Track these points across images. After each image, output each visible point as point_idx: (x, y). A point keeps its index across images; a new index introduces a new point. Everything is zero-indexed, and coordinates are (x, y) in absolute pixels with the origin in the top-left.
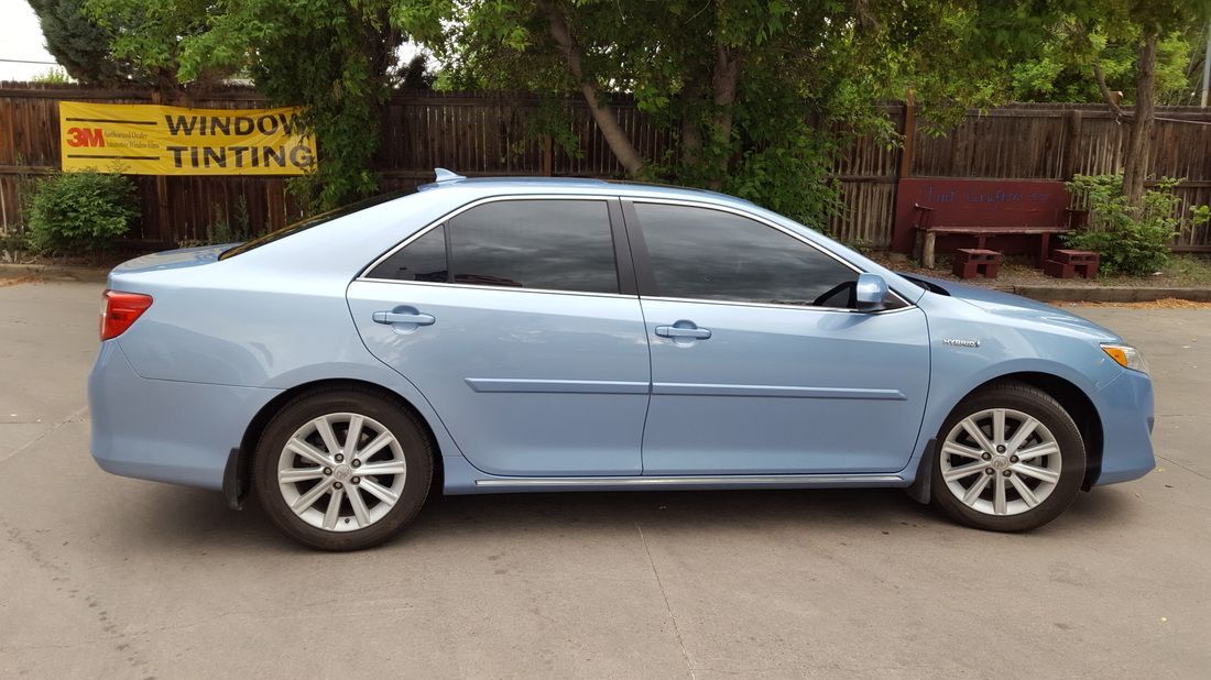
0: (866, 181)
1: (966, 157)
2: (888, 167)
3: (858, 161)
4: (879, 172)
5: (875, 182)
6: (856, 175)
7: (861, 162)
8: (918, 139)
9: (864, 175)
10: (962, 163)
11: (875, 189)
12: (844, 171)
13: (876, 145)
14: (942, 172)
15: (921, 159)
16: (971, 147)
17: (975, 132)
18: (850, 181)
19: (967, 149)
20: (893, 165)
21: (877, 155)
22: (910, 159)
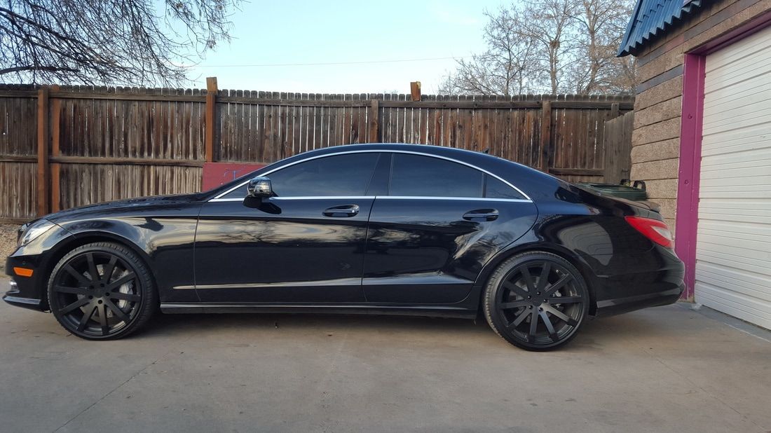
0: (178, 164)
1: (275, 144)
2: (199, 152)
3: (169, 145)
4: (191, 157)
5: (187, 166)
6: (168, 159)
7: (173, 147)
8: (226, 126)
9: (177, 158)
10: (271, 150)
11: (187, 173)
12: (157, 154)
13: (186, 132)
14: (253, 158)
15: (231, 146)
16: (279, 135)
17: (283, 122)
18: (163, 165)
19: (275, 137)
20: (203, 151)
21: (187, 141)
22: (218, 145)
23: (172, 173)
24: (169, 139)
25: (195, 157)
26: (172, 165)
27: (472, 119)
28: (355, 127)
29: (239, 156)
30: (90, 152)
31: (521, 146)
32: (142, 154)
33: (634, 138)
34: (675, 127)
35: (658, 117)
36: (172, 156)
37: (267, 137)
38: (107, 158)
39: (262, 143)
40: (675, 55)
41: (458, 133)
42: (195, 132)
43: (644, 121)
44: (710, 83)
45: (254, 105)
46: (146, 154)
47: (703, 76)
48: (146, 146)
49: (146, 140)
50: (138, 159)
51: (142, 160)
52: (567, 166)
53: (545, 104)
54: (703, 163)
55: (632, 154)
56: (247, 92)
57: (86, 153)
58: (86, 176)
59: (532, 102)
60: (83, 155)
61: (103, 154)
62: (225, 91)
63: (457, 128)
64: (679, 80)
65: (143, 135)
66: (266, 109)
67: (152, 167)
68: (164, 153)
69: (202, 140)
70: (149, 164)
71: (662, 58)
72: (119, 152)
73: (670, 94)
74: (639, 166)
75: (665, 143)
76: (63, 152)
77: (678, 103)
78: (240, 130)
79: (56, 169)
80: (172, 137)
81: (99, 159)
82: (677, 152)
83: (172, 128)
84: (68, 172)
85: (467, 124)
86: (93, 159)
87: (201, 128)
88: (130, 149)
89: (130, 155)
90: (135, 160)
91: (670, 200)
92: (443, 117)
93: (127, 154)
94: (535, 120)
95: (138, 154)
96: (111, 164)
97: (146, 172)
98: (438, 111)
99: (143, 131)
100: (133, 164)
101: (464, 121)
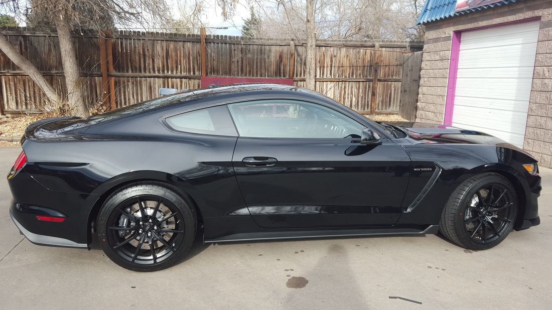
0: (185, 78)
2: (196, 70)
3: (179, 66)
5: (190, 78)
6: (179, 74)
7: (181, 67)
8: (211, 56)
9: (184, 74)
10: (236, 69)
11: (190, 82)
12: (172, 72)
13: (188, 59)
14: (226, 74)
15: (214, 67)
16: (240, 60)
17: (242, 53)
18: (176, 78)
19: (238, 62)
20: (199, 70)
21: (189, 64)
22: (207, 67)
23: (181, 82)
24: (179, 63)
25: (194, 73)
26: (181, 78)
27: (340, 52)
28: (281, 57)
29: (218, 73)
30: (132, 71)
31: (364, 67)
32: (163, 71)
33: (423, 65)
34: (447, 64)
35: (437, 57)
36: (181, 73)
37: (233, 62)
38: (143, 74)
39: (230, 65)
41: (334, 59)
42: (193, 59)
43: (428, 58)
45: (226, 43)
46: (166, 72)
47: (460, 42)
48: (166, 67)
49: (165, 63)
50: (161, 74)
51: (163, 75)
53: (376, 44)
54: (457, 80)
55: (421, 73)
56: (222, 36)
57: (130, 71)
58: (130, 84)
59: (370, 44)
60: (128, 72)
61: (140, 71)
62: (210, 36)
63: (333, 56)
64: (450, 42)
65: (164, 60)
66: (232, 46)
67: (170, 79)
68: (176, 71)
69: (197, 64)
70: (168, 77)
71: (440, 30)
72: (150, 71)
73: (444, 48)
74: (425, 79)
75: (441, 70)
76: (116, 70)
77: (448, 53)
78: (218, 57)
79: (113, 80)
80: (180, 62)
81: (138, 74)
82: (447, 75)
83: (180, 57)
84: (119, 81)
85: (338, 55)
86: (135, 74)
87: (197, 57)
88: (156, 69)
89: (156, 72)
90: (159, 75)
91: (443, 96)
92: (326, 51)
93: (154, 72)
94: (371, 53)
95: (161, 72)
96: (145, 77)
97: (166, 82)
98: (324, 48)
99: (163, 58)
100: (158, 77)
101: (337, 53)
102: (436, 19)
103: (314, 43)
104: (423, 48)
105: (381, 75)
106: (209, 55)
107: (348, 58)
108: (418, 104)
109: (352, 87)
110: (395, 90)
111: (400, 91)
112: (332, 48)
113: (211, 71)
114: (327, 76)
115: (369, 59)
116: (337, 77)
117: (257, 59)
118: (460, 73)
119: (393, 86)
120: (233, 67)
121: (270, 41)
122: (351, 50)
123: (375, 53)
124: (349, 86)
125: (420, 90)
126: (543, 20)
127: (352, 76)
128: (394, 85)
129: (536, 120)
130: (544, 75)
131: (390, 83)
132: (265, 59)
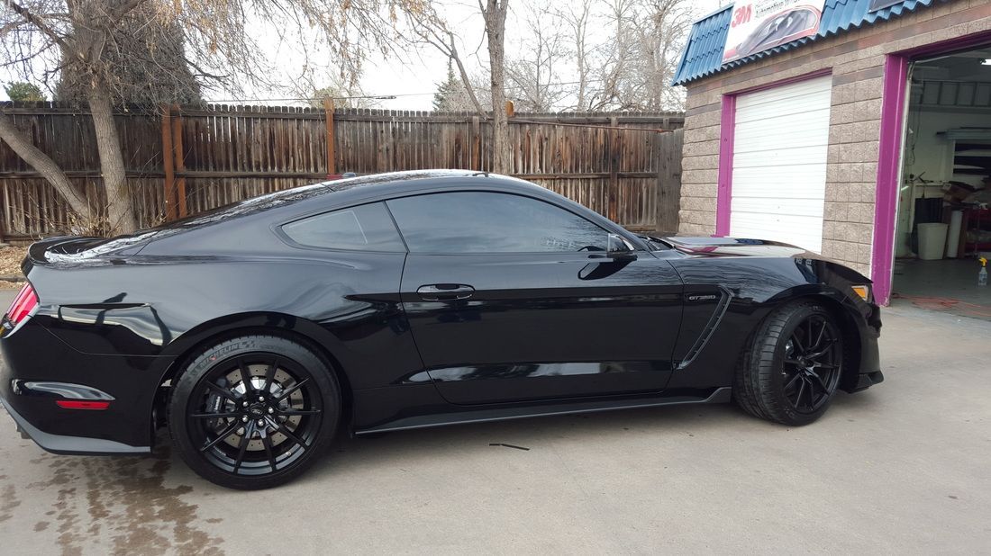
2: (319, 165)
5: (309, 178)
6: (291, 172)
7: (294, 161)
8: (343, 142)
9: (299, 171)
10: (385, 162)
12: (280, 168)
13: (306, 147)
14: (369, 170)
15: (348, 159)
16: (391, 148)
17: (394, 136)
18: (287, 177)
19: (388, 150)
20: (323, 164)
21: (308, 154)
22: (337, 159)
23: (295, 184)
24: (291, 154)
25: (316, 170)
26: (295, 177)
27: (555, 133)
28: (457, 141)
29: (355, 168)
30: (215, 167)
31: (595, 155)
32: (266, 168)
33: (684, 151)
34: (716, 146)
35: (703, 137)
36: (294, 169)
37: (380, 151)
38: (232, 172)
39: (375, 155)
40: (716, 94)
41: (544, 144)
42: (315, 147)
43: (691, 139)
44: (739, 117)
45: (367, 121)
46: (270, 168)
47: (734, 111)
48: (269, 161)
49: (268, 155)
50: (262, 172)
51: (266, 173)
52: (630, 170)
53: (614, 119)
54: (734, 172)
55: (683, 163)
56: (361, 110)
57: (211, 168)
58: (211, 189)
59: (603, 118)
60: (207, 170)
61: (228, 168)
62: (341, 110)
63: (543, 139)
64: (718, 112)
65: (266, 150)
66: (378, 125)
67: (276, 180)
68: (287, 166)
69: (321, 155)
70: (273, 177)
71: (706, 94)
72: (243, 166)
73: (712, 122)
74: (688, 173)
75: (708, 157)
76: (187, 168)
77: (717, 130)
78: (356, 144)
79: (182, 184)
80: (293, 153)
81: (224, 172)
82: (717, 165)
83: (293, 143)
84: (194, 186)
85: (552, 137)
86: (218, 173)
87: (320, 143)
88: (253, 164)
89: (254, 170)
90: (259, 173)
91: (712, 198)
92: (532, 131)
93: (251, 168)
94: (605, 133)
95: (261, 168)
96: (236, 177)
97: (270, 185)
98: (527, 126)
99: (266, 147)
100: (258, 177)
101: (549, 135)
102: (698, 76)
103: (505, 119)
104: (683, 123)
105: (624, 167)
106: (340, 139)
107: (568, 143)
108: (680, 212)
109: (577, 188)
110: (648, 192)
111: (656, 193)
112: (541, 128)
113: (344, 166)
114: (534, 171)
115: (603, 142)
116: (551, 172)
117: (419, 144)
118: (738, 160)
119: (644, 185)
120: (380, 158)
121: (439, 117)
122: (573, 131)
123: (611, 133)
124: (571, 186)
125: (682, 190)
126: (834, 73)
127: (577, 169)
128: (646, 183)
129: (834, 226)
130: (840, 157)
131: (639, 180)
132: (432, 145)
